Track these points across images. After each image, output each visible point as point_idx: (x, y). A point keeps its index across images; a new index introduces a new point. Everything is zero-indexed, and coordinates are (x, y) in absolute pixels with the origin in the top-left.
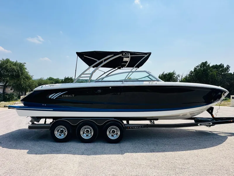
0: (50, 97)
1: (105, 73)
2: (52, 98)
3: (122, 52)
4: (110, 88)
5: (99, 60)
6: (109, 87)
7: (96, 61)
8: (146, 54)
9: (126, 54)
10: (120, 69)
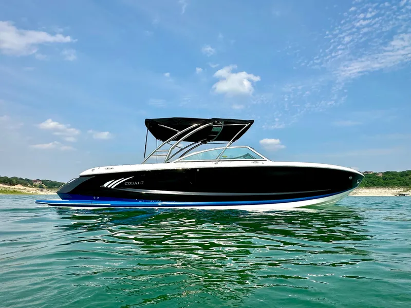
0: (105, 185)
1: (182, 149)
2: (109, 187)
3: (213, 120)
4: (198, 170)
5: (180, 131)
6: (196, 169)
7: (176, 132)
8: (247, 122)
9: (218, 122)
10: (205, 143)
